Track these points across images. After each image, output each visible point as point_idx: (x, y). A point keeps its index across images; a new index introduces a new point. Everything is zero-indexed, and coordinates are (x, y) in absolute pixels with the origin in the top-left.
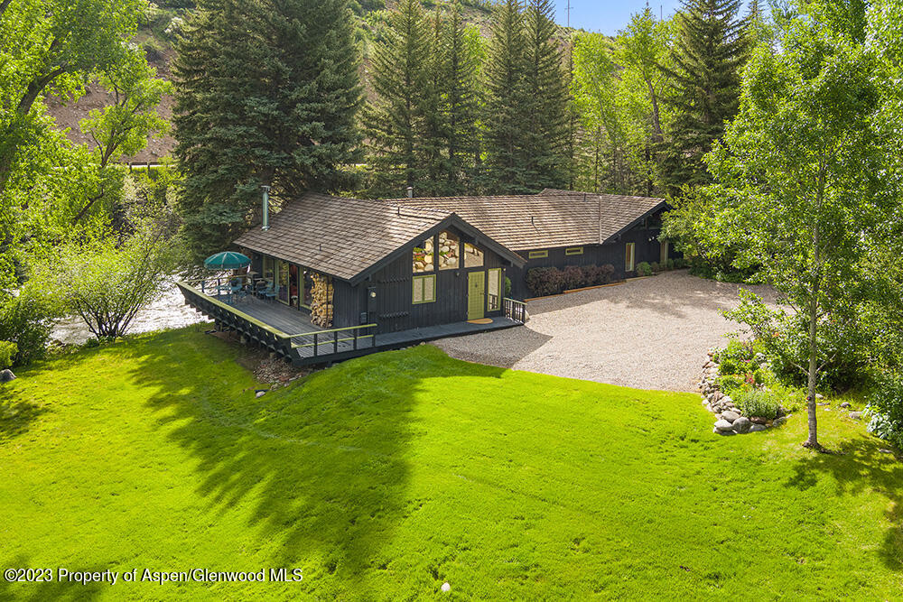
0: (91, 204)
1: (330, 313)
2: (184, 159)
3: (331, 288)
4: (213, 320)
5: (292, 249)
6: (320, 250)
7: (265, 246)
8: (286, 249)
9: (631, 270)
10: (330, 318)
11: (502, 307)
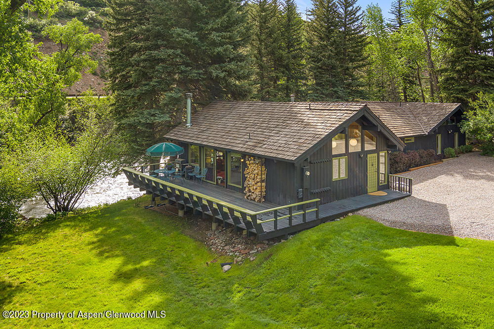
0: (42, 117)
1: (264, 190)
2: (115, 81)
3: (264, 169)
4: (145, 192)
5: (221, 139)
6: (250, 138)
7: (194, 138)
8: (216, 139)
9: (439, 153)
10: (264, 194)
11: (388, 182)
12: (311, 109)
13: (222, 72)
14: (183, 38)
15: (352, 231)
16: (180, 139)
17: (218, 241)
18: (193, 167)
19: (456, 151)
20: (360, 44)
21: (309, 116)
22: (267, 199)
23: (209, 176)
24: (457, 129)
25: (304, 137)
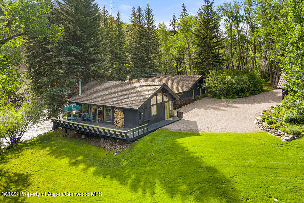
1: (123, 122)
3: (123, 113)
5: (100, 101)
6: (115, 100)
7: (86, 101)
8: (98, 101)
9: (193, 98)
10: (123, 124)
11: (173, 114)
12: (140, 85)
13: (96, 67)
14: (75, 51)
15: (162, 135)
16: (78, 102)
17: (107, 145)
18: (85, 115)
19: (200, 97)
20: (156, 45)
21: (140, 88)
22: (125, 126)
23: (95, 118)
24: (201, 87)
25: (140, 99)
